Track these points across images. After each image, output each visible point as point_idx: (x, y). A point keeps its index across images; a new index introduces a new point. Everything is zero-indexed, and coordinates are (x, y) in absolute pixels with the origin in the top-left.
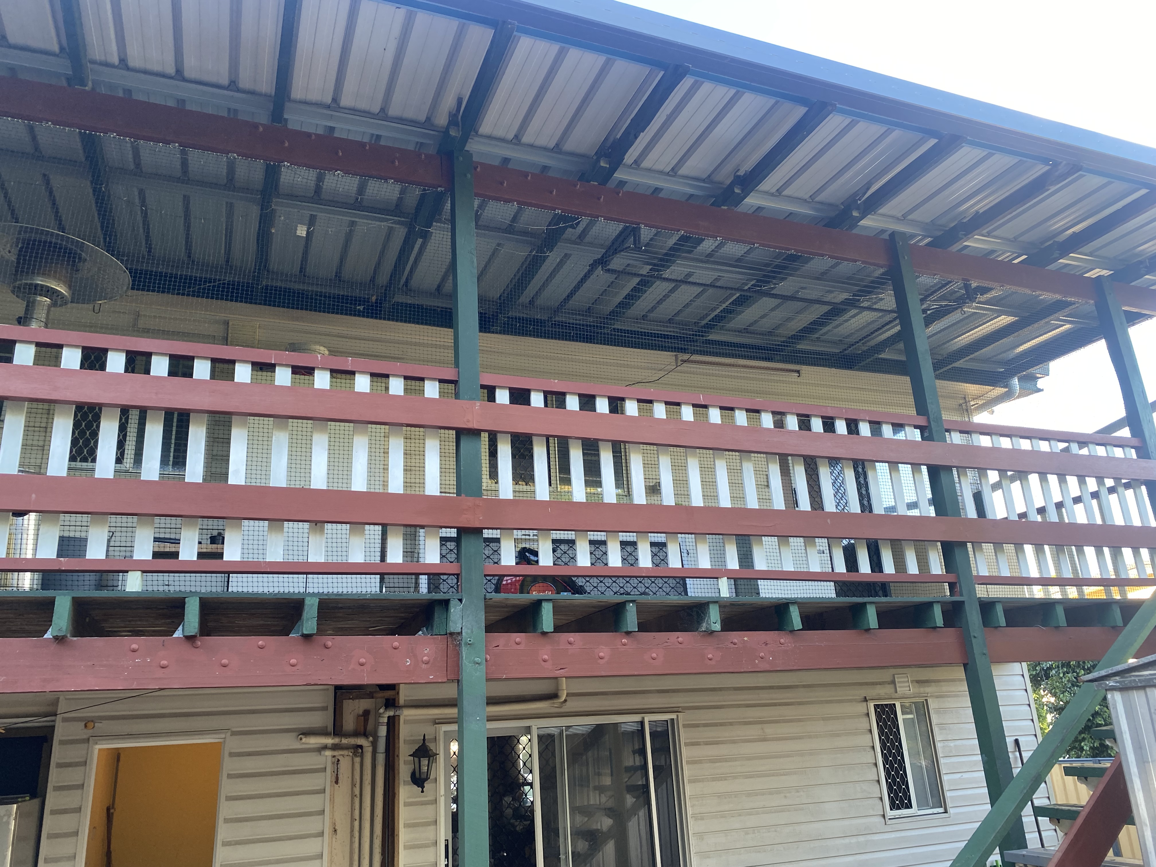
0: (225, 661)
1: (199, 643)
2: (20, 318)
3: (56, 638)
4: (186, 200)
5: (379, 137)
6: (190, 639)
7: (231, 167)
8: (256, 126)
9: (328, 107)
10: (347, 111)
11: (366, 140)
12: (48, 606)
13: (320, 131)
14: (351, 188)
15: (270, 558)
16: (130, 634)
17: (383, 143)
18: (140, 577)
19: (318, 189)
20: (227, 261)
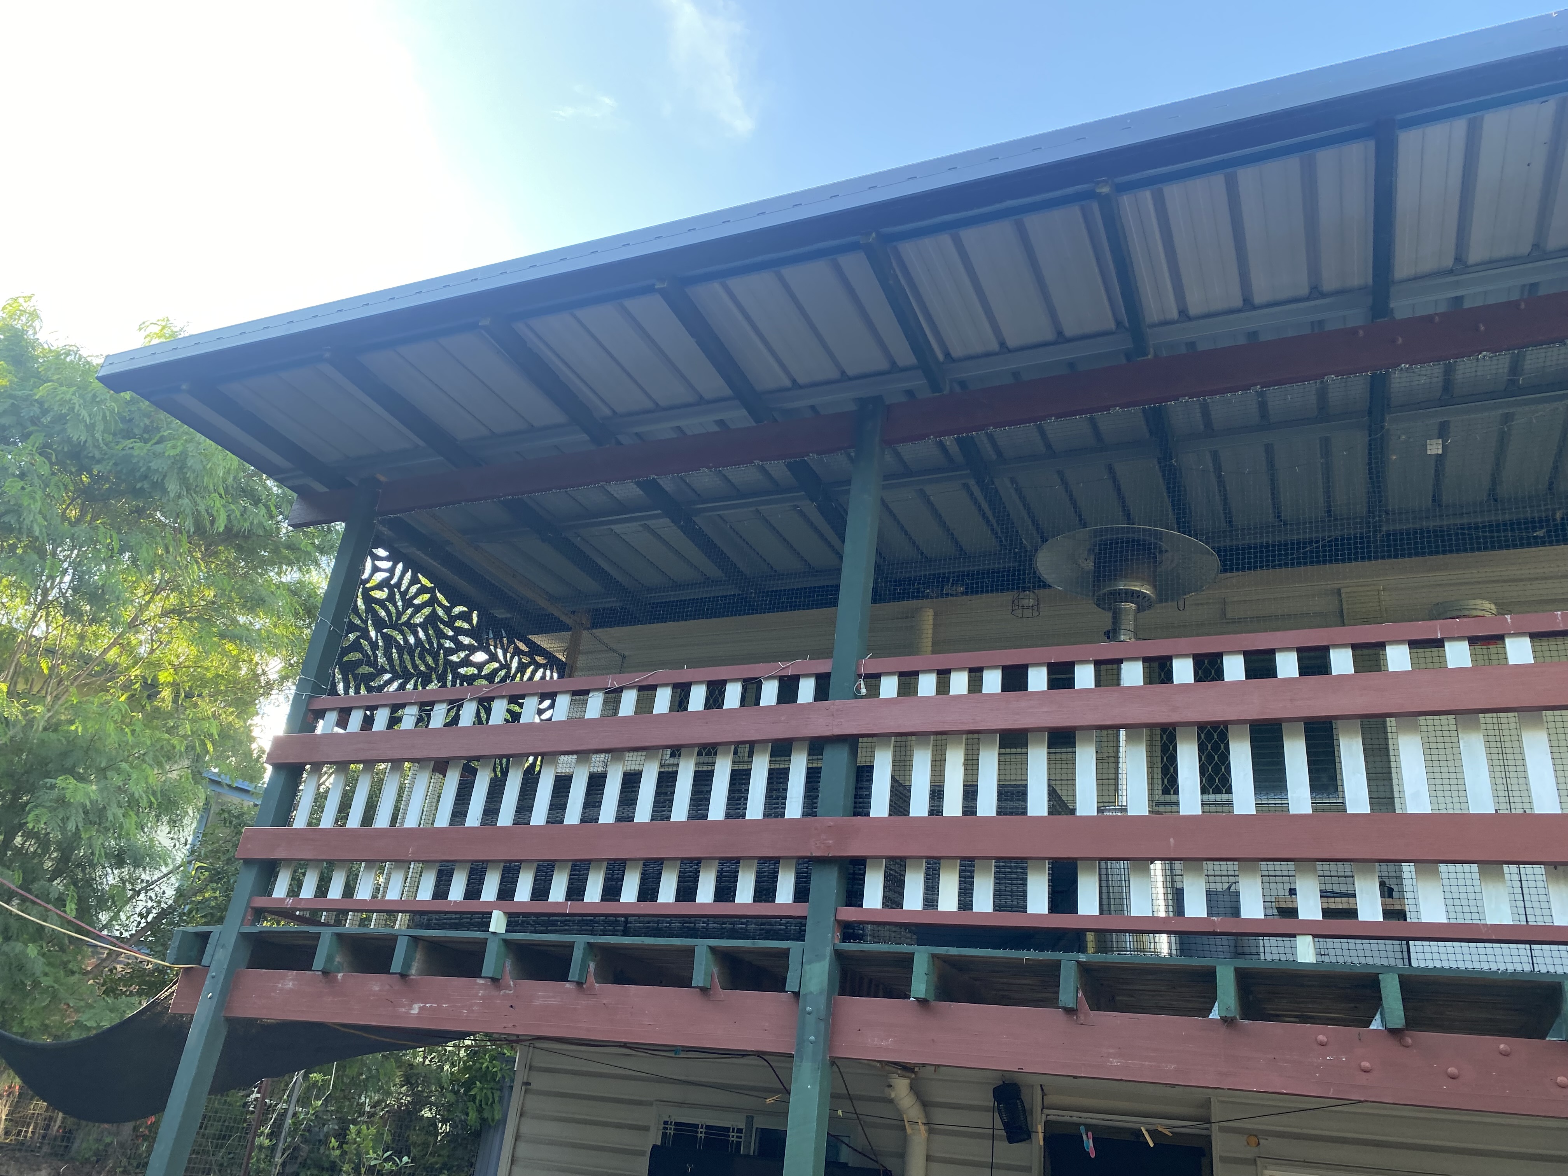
0: (1452, 1070)
1: (1409, 1041)
2: (1109, 632)
3: (1224, 1020)
4: (1269, 449)
5: (1534, 286)
6: (1394, 1032)
7: (1322, 394)
8: (1354, 331)
9: (1451, 272)
10: (1479, 268)
11: (1515, 296)
12: (1208, 977)
13: (1442, 309)
14: (1501, 371)
15: (1492, 919)
16: (1297, 1020)
17: (1542, 292)
18: (1312, 943)
19: (1448, 384)
20: (1329, 511)
